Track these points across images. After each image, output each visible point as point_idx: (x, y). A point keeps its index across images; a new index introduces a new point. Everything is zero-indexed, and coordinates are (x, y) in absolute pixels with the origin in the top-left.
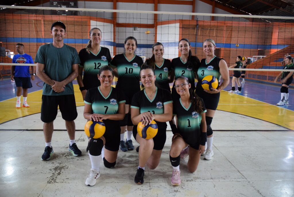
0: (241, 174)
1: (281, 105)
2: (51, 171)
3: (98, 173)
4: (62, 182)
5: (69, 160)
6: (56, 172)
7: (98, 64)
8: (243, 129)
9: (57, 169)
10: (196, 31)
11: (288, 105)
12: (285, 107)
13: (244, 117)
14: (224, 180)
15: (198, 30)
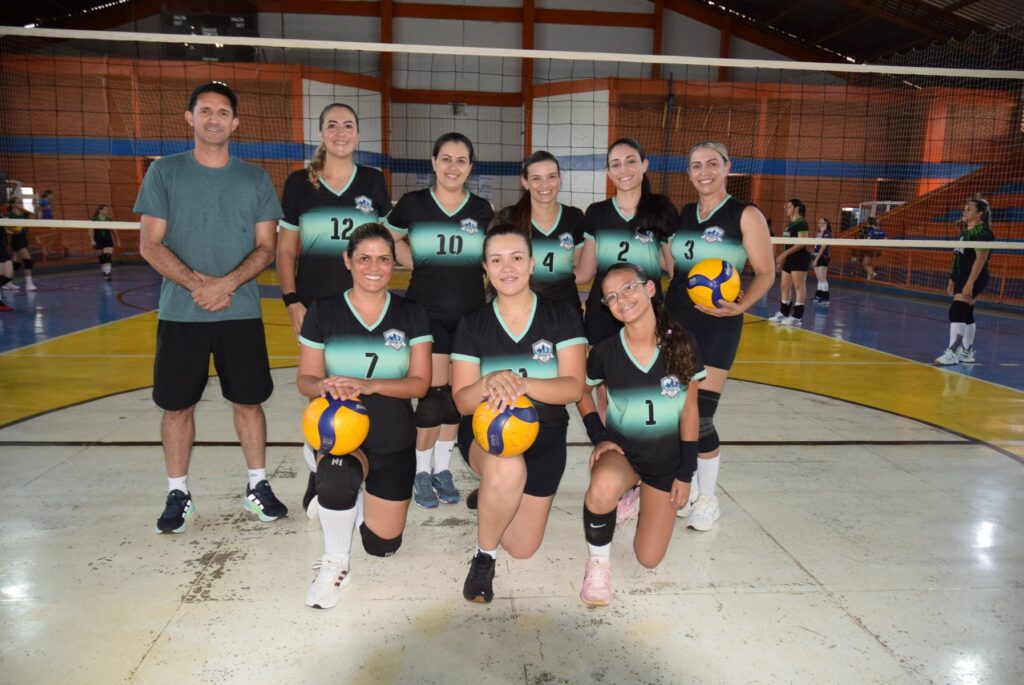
0: (806, 571)
1: (948, 365)
2: (191, 567)
3: (346, 570)
4: (231, 599)
5: (246, 535)
6: (208, 568)
7: (345, 222)
8: (820, 439)
9: (209, 559)
10: (667, 116)
11: (972, 363)
12: (964, 371)
13: (823, 403)
14: (752, 590)
15: (672, 113)
